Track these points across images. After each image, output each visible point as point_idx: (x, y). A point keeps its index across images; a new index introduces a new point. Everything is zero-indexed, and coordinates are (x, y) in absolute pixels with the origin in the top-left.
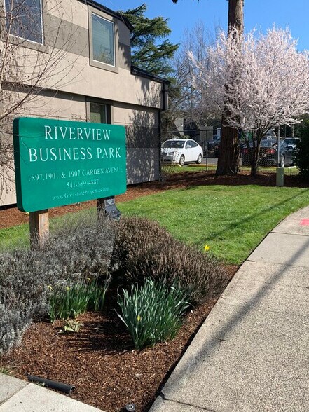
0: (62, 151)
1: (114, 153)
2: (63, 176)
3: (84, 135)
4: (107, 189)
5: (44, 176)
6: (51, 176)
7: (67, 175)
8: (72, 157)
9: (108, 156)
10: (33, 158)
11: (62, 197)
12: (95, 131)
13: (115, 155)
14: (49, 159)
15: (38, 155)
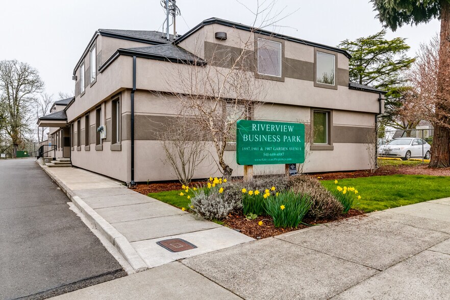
0: (262, 137)
1: (296, 139)
2: (262, 149)
3: (275, 128)
4: (290, 159)
5: (251, 149)
6: (255, 149)
7: (264, 148)
8: (267, 139)
9: (292, 141)
10: (246, 139)
11: (260, 160)
12: (283, 127)
13: (296, 140)
14: (254, 140)
15: (248, 138)
